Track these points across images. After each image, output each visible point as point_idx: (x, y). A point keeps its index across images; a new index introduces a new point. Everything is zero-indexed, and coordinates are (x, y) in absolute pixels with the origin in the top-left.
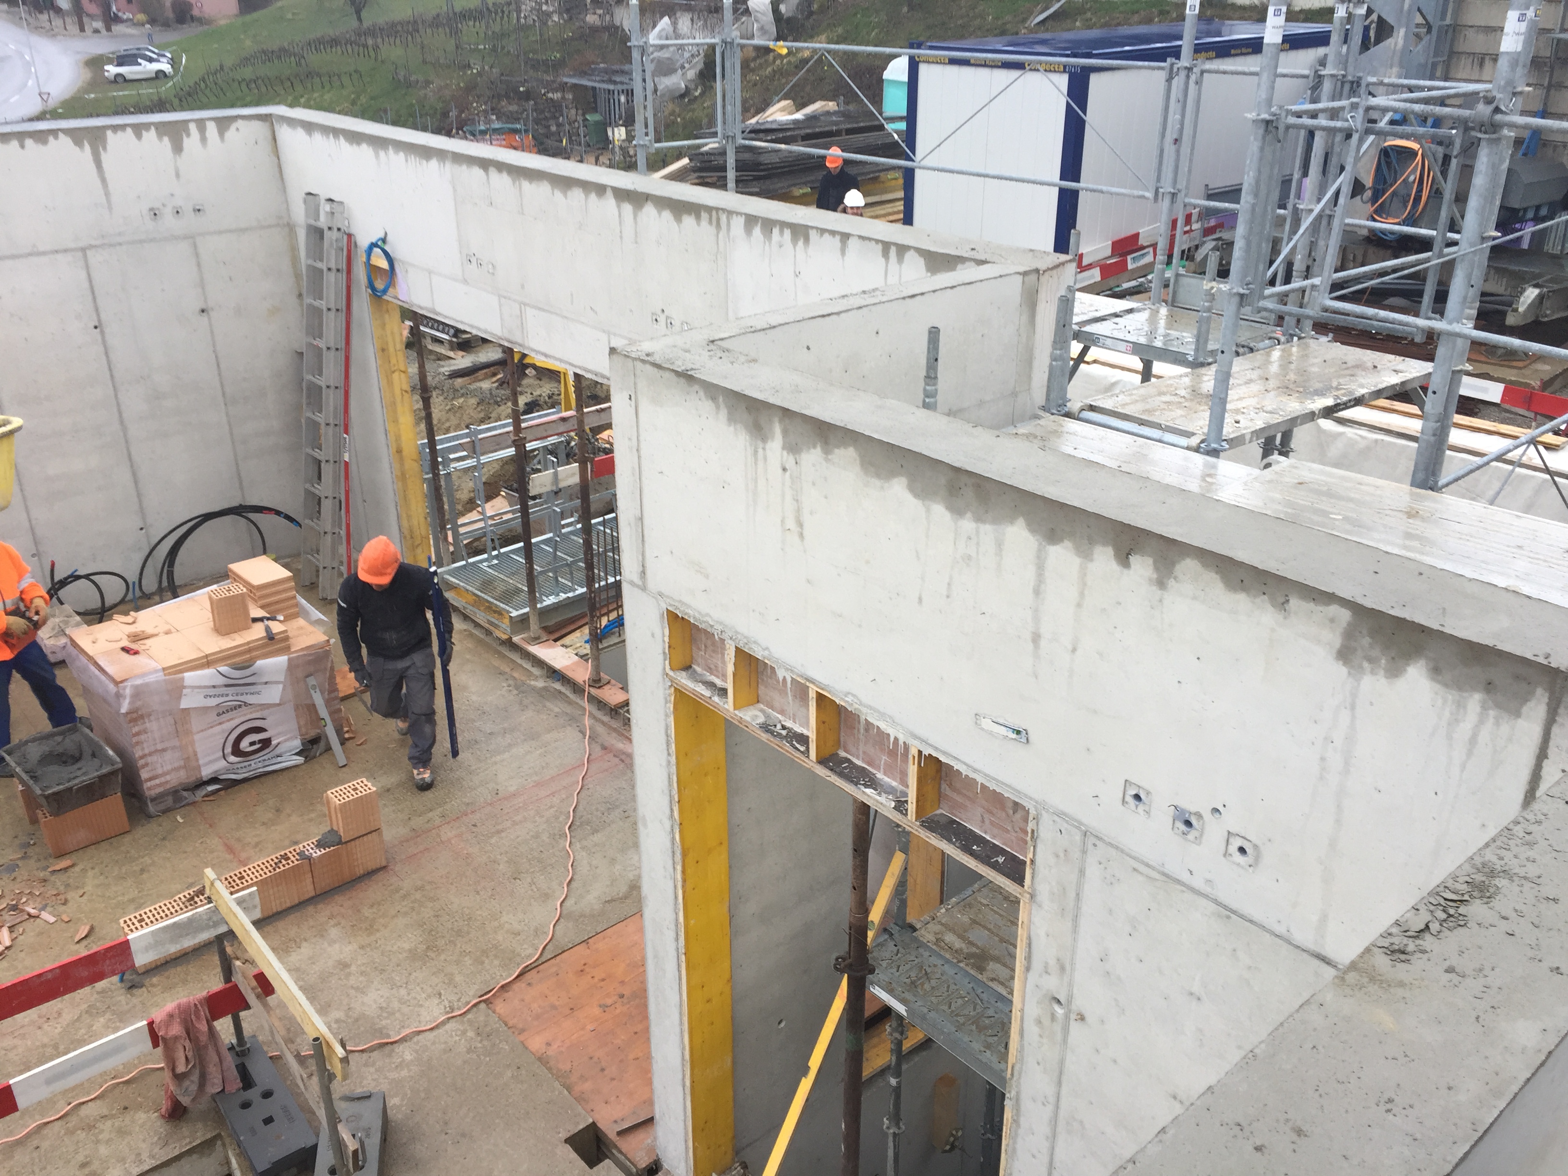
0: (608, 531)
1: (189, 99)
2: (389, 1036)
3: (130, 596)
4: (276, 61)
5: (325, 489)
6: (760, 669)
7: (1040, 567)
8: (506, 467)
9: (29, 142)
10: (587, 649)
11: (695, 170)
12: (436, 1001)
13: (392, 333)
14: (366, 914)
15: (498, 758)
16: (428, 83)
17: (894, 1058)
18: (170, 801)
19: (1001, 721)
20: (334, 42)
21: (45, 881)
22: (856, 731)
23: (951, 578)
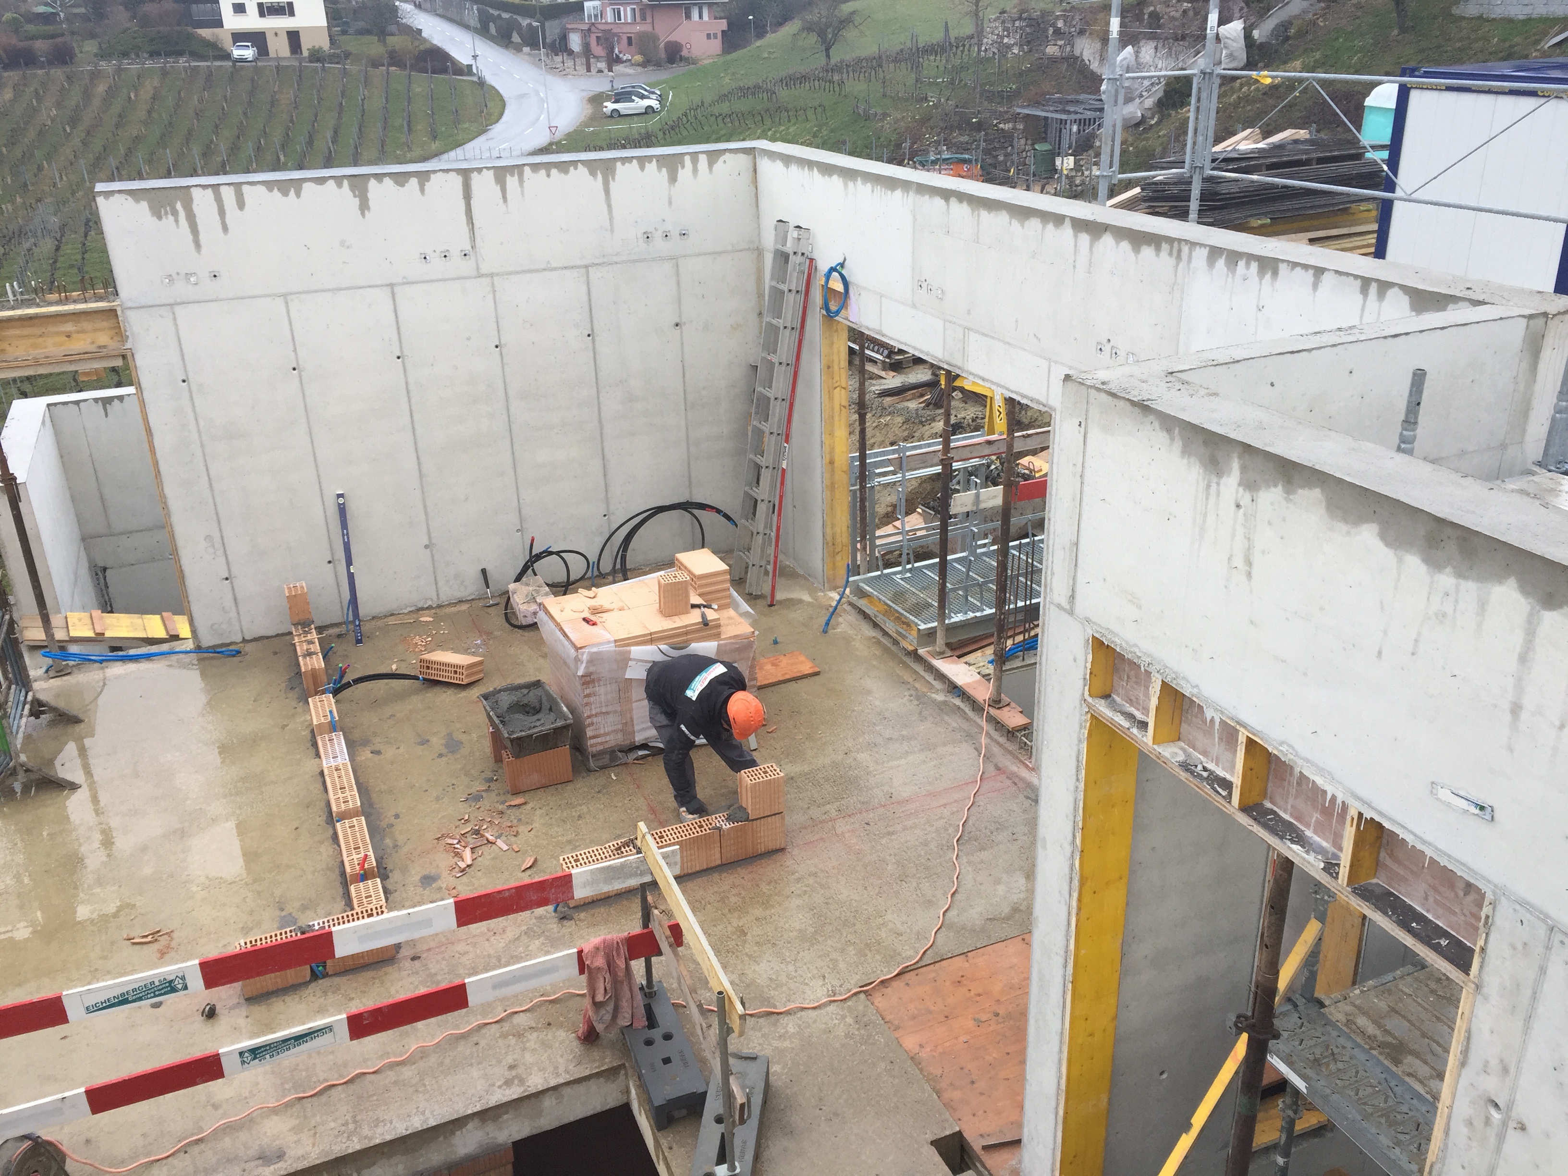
0: (1023, 557)
1: (672, 132)
2: (775, 1007)
3: (589, 574)
4: (750, 97)
5: (763, 492)
6: (1185, 707)
7: (1531, 633)
8: (924, 485)
9: (554, 172)
10: (990, 669)
11: (1145, 199)
12: (820, 982)
13: (839, 352)
14: (764, 890)
15: (895, 763)
16: (885, 115)
17: (1284, 1137)
18: (606, 760)
19: (1462, 793)
20: (804, 78)
21: (502, 813)
22: (1286, 784)
23: (1419, 634)
